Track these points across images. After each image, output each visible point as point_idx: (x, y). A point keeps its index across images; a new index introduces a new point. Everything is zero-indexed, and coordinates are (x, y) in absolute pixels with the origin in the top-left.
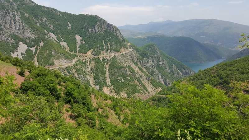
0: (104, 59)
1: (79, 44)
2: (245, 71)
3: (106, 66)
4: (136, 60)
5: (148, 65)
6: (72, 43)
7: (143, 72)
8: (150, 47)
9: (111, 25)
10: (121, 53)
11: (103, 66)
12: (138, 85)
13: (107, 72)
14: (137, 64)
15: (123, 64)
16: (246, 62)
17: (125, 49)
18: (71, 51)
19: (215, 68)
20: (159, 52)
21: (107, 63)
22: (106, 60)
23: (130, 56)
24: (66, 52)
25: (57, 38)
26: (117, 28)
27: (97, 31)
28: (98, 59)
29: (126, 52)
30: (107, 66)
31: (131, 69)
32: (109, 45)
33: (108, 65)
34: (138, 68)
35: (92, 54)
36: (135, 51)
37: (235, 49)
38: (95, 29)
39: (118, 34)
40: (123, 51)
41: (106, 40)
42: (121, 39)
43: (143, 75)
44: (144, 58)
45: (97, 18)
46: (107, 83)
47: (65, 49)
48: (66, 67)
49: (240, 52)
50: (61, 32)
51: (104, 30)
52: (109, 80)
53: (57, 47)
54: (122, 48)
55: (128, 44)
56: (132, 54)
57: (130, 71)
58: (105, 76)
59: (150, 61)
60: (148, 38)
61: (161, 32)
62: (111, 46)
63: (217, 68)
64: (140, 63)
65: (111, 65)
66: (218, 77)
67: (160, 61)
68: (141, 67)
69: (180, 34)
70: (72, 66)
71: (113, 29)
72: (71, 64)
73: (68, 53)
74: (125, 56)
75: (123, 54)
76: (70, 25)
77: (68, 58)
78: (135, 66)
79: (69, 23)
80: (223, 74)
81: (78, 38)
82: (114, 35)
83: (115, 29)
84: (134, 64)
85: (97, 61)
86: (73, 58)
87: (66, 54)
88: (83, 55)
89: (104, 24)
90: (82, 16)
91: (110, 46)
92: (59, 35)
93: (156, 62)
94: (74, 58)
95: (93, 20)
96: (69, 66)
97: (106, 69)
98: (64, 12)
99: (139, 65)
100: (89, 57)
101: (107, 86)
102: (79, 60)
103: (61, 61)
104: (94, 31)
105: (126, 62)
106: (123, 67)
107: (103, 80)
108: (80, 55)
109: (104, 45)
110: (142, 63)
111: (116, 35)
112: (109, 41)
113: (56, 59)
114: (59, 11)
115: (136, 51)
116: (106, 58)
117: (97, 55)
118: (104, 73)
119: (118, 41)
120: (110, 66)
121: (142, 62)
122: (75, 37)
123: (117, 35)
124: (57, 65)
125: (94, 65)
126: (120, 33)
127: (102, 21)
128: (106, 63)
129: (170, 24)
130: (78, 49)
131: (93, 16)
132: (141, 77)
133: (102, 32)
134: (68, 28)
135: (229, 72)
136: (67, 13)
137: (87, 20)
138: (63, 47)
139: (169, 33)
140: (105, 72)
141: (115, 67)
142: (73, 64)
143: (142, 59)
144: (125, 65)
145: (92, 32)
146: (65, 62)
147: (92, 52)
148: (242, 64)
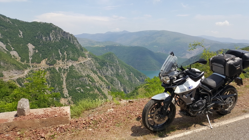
0: (60, 69)
1: (31, 53)
3: (63, 76)
4: (95, 69)
5: (107, 73)
6: (23, 52)
7: (102, 81)
8: (109, 55)
9: (68, 34)
10: (80, 63)
11: (59, 76)
12: (98, 94)
13: (65, 83)
14: (97, 73)
15: (82, 73)
17: (84, 58)
18: (22, 60)
20: (117, 61)
21: (64, 73)
22: (63, 70)
23: (89, 65)
24: (17, 62)
25: (6, 47)
26: (74, 37)
27: (52, 39)
28: (54, 69)
29: (85, 61)
30: (64, 76)
31: (91, 78)
32: (65, 53)
33: (66, 75)
34: (98, 77)
35: (47, 64)
36: (94, 60)
37: (183, 57)
38: (50, 38)
39: (76, 43)
40: (82, 60)
41: (63, 49)
42: (79, 48)
43: (103, 84)
44: (104, 67)
45: (52, 26)
46: (65, 94)
47: (16, 59)
48: (18, 79)
50: (12, 40)
51: (60, 38)
52: (67, 91)
53: (6, 57)
54: (81, 57)
55: (87, 53)
56: (91, 63)
57: (90, 80)
58: (62, 87)
59: (109, 69)
60: (107, 47)
61: (119, 42)
62: (68, 55)
64: (100, 72)
65: (68, 75)
67: (119, 70)
68: (101, 76)
69: (135, 44)
70: (24, 77)
71: (69, 38)
72: (22, 75)
73: (20, 64)
74: (83, 65)
75: (81, 63)
76: (21, 33)
77: (19, 68)
78: (95, 75)
79: (20, 31)
81: (31, 47)
82: (71, 44)
83: (72, 37)
84: (93, 73)
85: (52, 71)
86: (25, 69)
87: (16, 64)
88: (37, 65)
89: (59, 32)
90: (35, 24)
91: (66, 55)
92: (9, 44)
93: (115, 71)
95: (48, 28)
96: (21, 77)
97: (63, 79)
98: (14, 19)
99: (99, 74)
100: (44, 67)
101: (64, 97)
102: (32, 71)
103: (12, 73)
104: (48, 39)
105: (85, 72)
106: (82, 77)
107: (60, 91)
108: (33, 65)
109: (60, 54)
110: (101, 71)
112: (66, 49)
113: (5, 70)
114: (9, 18)
115: (95, 60)
116: (63, 68)
117: (52, 65)
118: (61, 84)
119: (75, 50)
120: (67, 76)
122: (27, 46)
123: (74, 43)
124: (6, 77)
125: (49, 75)
126: (78, 42)
127: (57, 29)
128: (62, 73)
130: (30, 59)
131: (47, 24)
132: (101, 86)
133: (58, 41)
134: (19, 36)
136: (18, 20)
137: (40, 28)
138: (13, 57)
139: (126, 43)
140: (62, 82)
141: (73, 77)
142: (25, 75)
143: (101, 68)
144: (84, 74)
145: (46, 41)
146: (16, 73)
147: (47, 62)
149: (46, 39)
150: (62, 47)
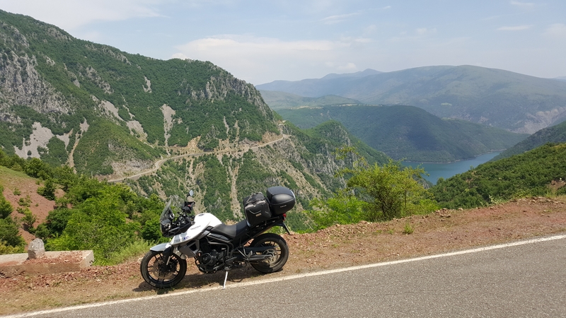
0: (225, 158)
1: (168, 124)
2: (536, 179)
3: (231, 173)
4: (298, 159)
5: (325, 169)
6: (153, 123)
7: (314, 185)
8: (330, 128)
9: (242, 83)
10: (265, 145)
11: (224, 174)
12: (304, 215)
13: (234, 187)
14: (301, 169)
15: (270, 167)
16: (539, 160)
17: (274, 134)
18: (151, 140)
19: (473, 173)
20: (349, 141)
21: (234, 166)
22: (231, 161)
23: (284, 150)
24: (140, 143)
25: (119, 112)
26: (255, 89)
27: (211, 95)
28: (214, 157)
29: (276, 141)
30: (233, 173)
31: (288, 180)
32: (236, 125)
33: (236, 171)
34: (303, 177)
35: (199, 148)
36: (297, 140)
37: (518, 131)
38: (205, 92)
39: (258, 102)
40: (270, 139)
41: (231, 116)
42: (264, 113)
43: (314, 192)
44: (317, 155)
45: (209, 68)
46: (234, 212)
47: (139, 136)
48: (141, 178)
49: (531, 136)
50: (130, 99)
51: (226, 92)
52: (239, 206)
53: (119, 133)
54: (267, 133)
55: (281, 124)
56: (290, 145)
57: (285, 184)
58: (228, 196)
59: (330, 160)
60: (325, 109)
61: (353, 97)
62: (242, 128)
63: (477, 174)
64: (308, 166)
65: (242, 171)
66: (481, 194)
67: (352, 161)
68: (310, 175)
69: (394, 100)
70: (154, 174)
71: (246, 92)
72: (150, 171)
73: (145, 146)
74: (273, 151)
75: (268, 146)
76: (149, 83)
77: (144, 156)
78: (297, 171)
79: (146, 79)
80: (490, 187)
81: (167, 111)
82: (248, 105)
83: (251, 91)
84: (293, 168)
85: (209, 162)
86: (156, 157)
87: (139, 148)
88: (179, 149)
89: (225, 80)
90: (175, 63)
91: (239, 128)
92: (124, 106)
93: (343, 163)
94: (158, 157)
95: (202, 72)
96: (146, 175)
97: (230, 179)
98: (134, 55)
99: (306, 170)
100: (193, 153)
101: (233, 219)
102: (169, 162)
103: (129, 165)
104: (203, 95)
105: (277, 164)
106: (269, 175)
107: (224, 204)
108: (172, 150)
109: (227, 126)
110: (311, 165)
111: (253, 103)
112: (238, 116)
113: (116, 161)
114: (125, 53)
115: (299, 140)
116: (231, 156)
117: (210, 149)
118: (226, 189)
119: (257, 117)
120: (240, 173)
121: (312, 162)
122: (160, 111)
123: (255, 103)
124: (118, 173)
125: (203, 171)
126: (262, 100)
127: (221, 74)
128: (230, 168)
129: (371, 79)
130: (167, 137)
131: (201, 63)
132: (311, 196)
133: (222, 99)
134: (145, 89)
135: (503, 183)
136: (142, 56)
137: (186, 72)
138: (132, 133)
139: (370, 98)
140: (230, 186)
141: (251, 176)
142: (155, 169)
143: (312, 156)
144: (274, 170)
145: (198, 99)
146: (138, 167)
147: (199, 143)
148: (532, 164)
149: (198, 95)
150: (229, 112)
